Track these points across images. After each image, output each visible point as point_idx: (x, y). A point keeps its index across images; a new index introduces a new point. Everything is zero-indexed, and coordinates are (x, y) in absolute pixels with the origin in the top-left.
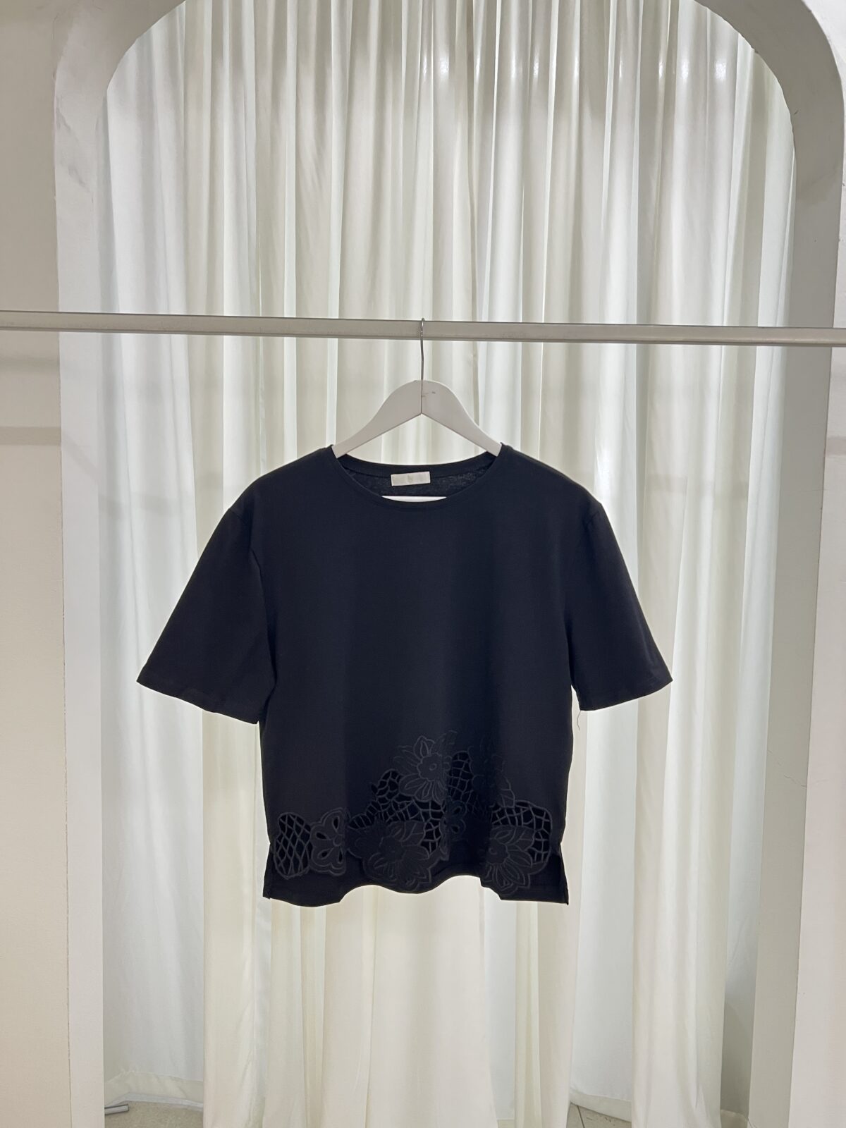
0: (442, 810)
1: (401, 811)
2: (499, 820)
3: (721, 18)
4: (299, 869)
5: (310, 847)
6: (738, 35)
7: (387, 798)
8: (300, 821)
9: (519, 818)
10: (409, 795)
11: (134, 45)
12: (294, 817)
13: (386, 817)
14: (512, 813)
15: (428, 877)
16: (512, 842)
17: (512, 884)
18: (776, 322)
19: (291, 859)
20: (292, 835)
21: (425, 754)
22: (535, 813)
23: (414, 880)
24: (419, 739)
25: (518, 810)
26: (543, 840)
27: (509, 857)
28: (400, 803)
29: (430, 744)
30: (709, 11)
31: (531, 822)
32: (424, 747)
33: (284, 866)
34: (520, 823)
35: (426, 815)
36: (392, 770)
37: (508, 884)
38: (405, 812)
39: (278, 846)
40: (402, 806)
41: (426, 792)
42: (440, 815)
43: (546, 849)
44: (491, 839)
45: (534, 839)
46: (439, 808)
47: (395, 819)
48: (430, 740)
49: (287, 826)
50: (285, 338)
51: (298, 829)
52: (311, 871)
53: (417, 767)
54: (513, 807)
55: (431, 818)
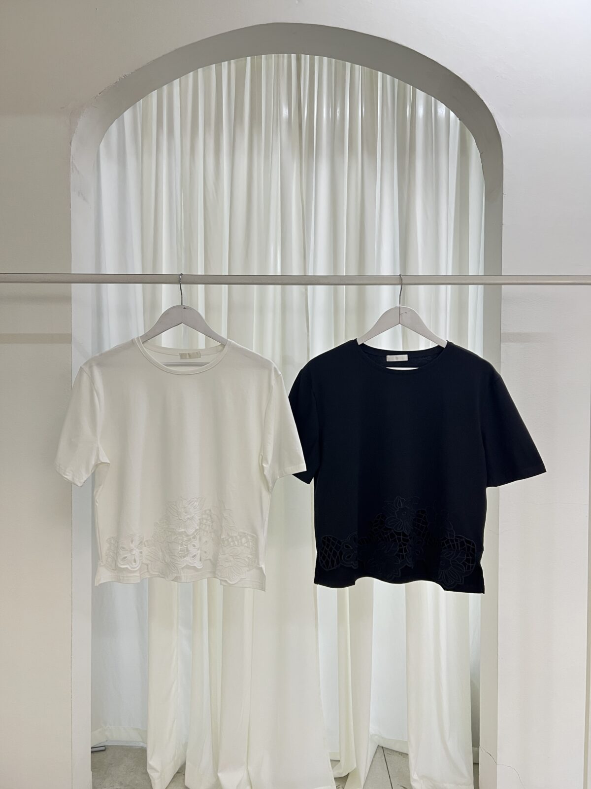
0: (408, 538)
1: (386, 536)
2: (446, 546)
3: (439, 102)
4: (335, 565)
5: (341, 553)
6: (449, 111)
7: (378, 529)
8: (334, 539)
9: (457, 544)
10: (391, 528)
11: (114, 123)
12: (331, 537)
13: (378, 539)
14: (453, 542)
15: (399, 573)
16: (453, 558)
17: (454, 582)
18: (479, 272)
19: (330, 561)
20: (330, 547)
21: (400, 506)
22: (466, 543)
23: (392, 574)
24: (396, 498)
25: (456, 540)
26: (471, 558)
27: (451, 567)
28: (385, 532)
29: (402, 500)
30: (433, 98)
31: (464, 547)
32: (400, 502)
33: (326, 564)
34: (458, 548)
35: (399, 540)
36: (382, 513)
37: (451, 581)
38: (388, 536)
39: (321, 553)
40: (387, 533)
41: (399, 527)
42: (407, 541)
43: (473, 563)
44: (441, 556)
45: (466, 557)
47: (383, 540)
48: (403, 498)
49: (327, 542)
50: (199, 285)
51: (333, 544)
52: (341, 566)
53: (396, 512)
54: (454, 539)
55: (402, 541)
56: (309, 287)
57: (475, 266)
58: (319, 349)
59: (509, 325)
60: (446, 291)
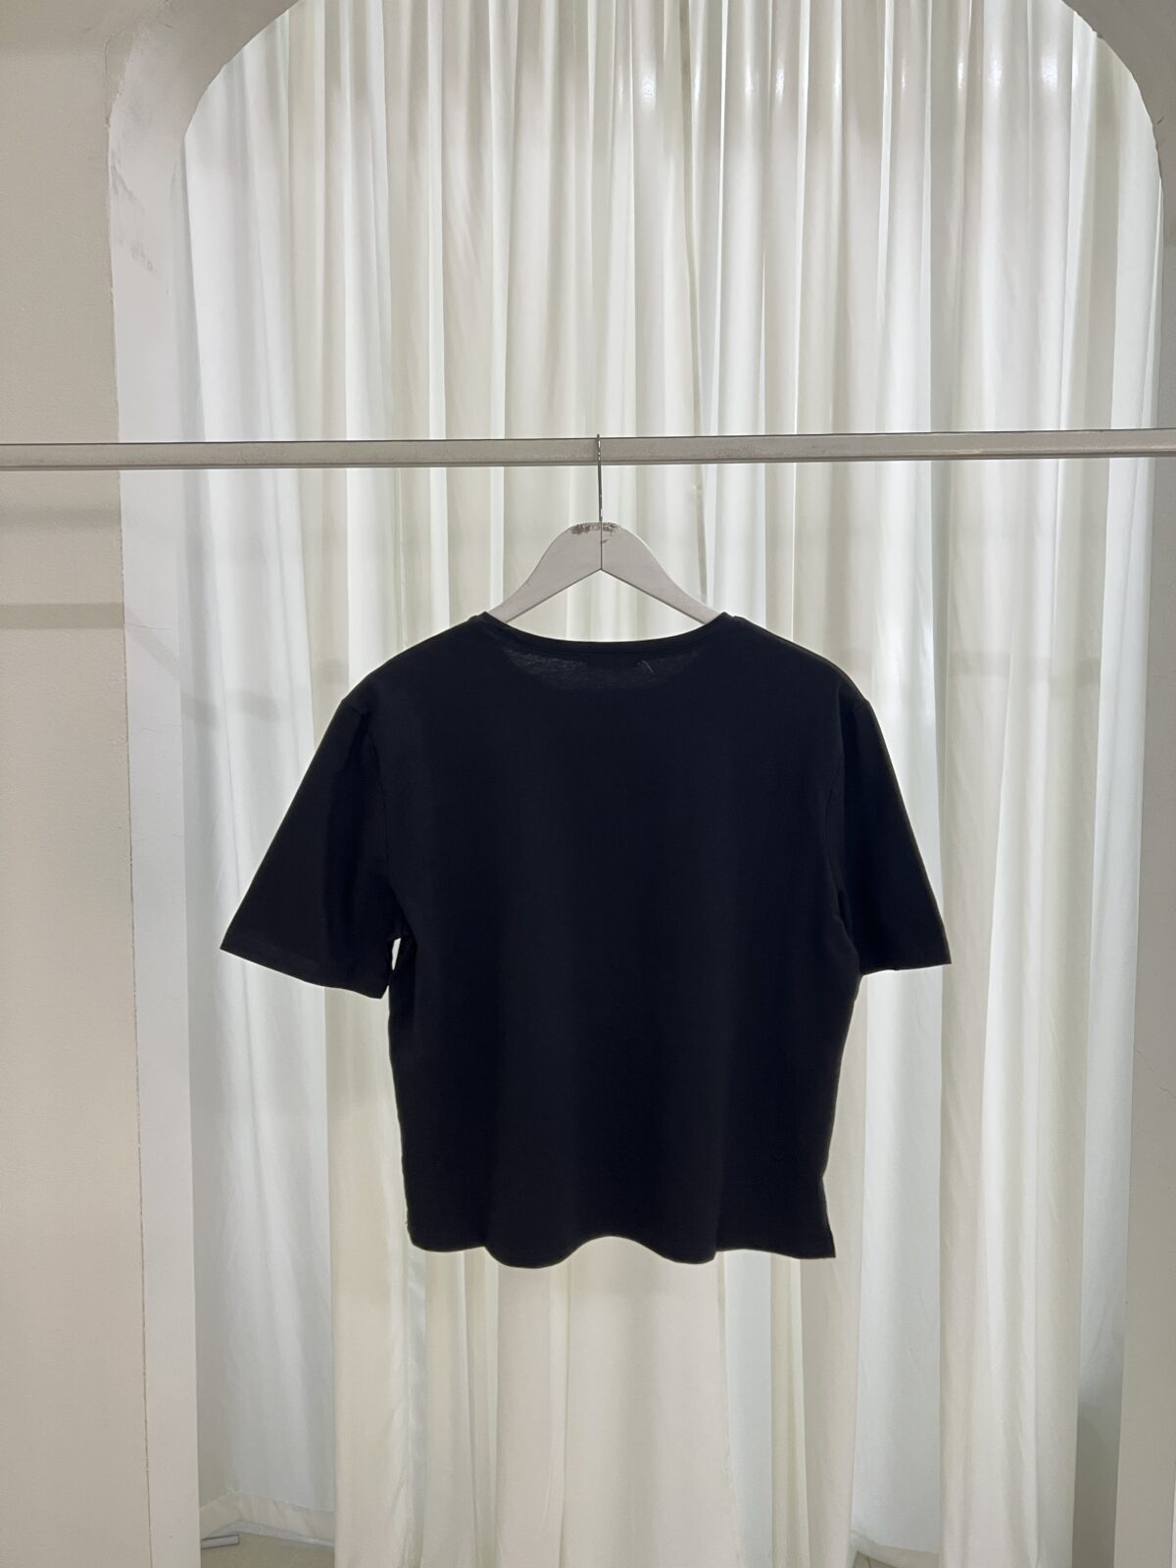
6: (1072, 15)
11: (219, 75)
18: (1140, 420)
50: (431, 469)
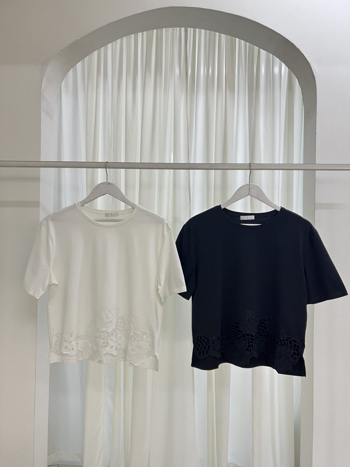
0: (255, 338)
1: (239, 336)
2: (280, 343)
3: (275, 57)
4: (205, 355)
5: (209, 347)
7: (234, 331)
8: (204, 337)
9: (287, 343)
10: (243, 331)
12: (202, 336)
13: (234, 338)
14: (285, 341)
15: (248, 361)
16: (285, 352)
17: (285, 368)
18: (300, 161)
19: (202, 352)
20: (202, 343)
21: (249, 316)
22: (293, 342)
23: (243, 362)
24: (247, 311)
25: (287, 340)
26: (296, 352)
27: (283, 358)
28: (239, 333)
29: (251, 313)
30: (271, 55)
31: (292, 345)
32: (249, 314)
33: (199, 354)
34: (288, 345)
35: (248, 339)
36: (237, 321)
37: (283, 368)
38: (241, 336)
39: (196, 346)
40: (240, 334)
41: (249, 330)
42: (254, 340)
43: (298, 355)
44: (276, 350)
45: (293, 352)
46: (253, 337)
47: (237, 339)
48: (251, 311)
49: (200, 339)
50: (121, 169)
51: (204, 340)
52: (209, 355)
53: (246, 320)
54: (285, 339)
55: (250, 340)
56: (191, 171)
57: (298, 158)
58: (197, 211)
59: (320, 198)
60: (279, 174)
